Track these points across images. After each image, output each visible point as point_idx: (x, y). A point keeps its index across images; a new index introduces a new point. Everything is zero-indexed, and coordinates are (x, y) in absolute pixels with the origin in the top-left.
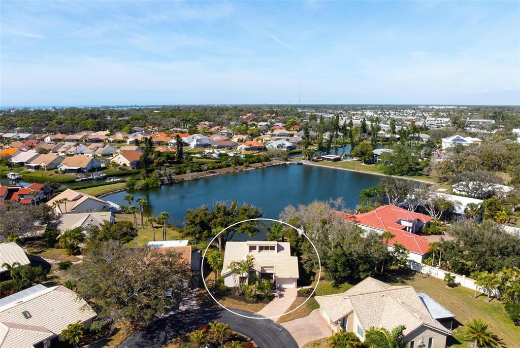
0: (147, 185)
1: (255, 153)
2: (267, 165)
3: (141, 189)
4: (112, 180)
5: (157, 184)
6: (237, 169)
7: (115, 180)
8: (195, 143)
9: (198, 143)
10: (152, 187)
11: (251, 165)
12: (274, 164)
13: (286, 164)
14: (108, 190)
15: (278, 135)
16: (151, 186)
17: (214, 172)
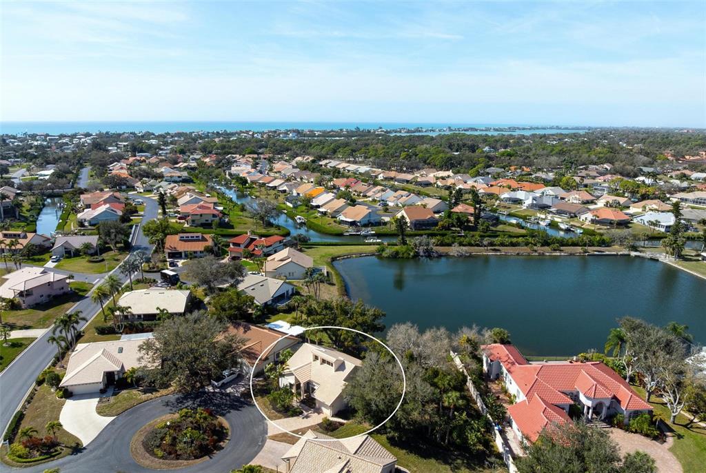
0: (397, 253)
1: (603, 229)
2: (592, 253)
3: (388, 258)
4: (371, 241)
5: (409, 254)
6: (536, 251)
7: (375, 241)
8: (531, 202)
9: (534, 202)
10: (402, 258)
11: (562, 248)
12: (607, 253)
13: (629, 255)
14: (354, 251)
15: (694, 202)
16: (401, 256)
17: (498, 250)
